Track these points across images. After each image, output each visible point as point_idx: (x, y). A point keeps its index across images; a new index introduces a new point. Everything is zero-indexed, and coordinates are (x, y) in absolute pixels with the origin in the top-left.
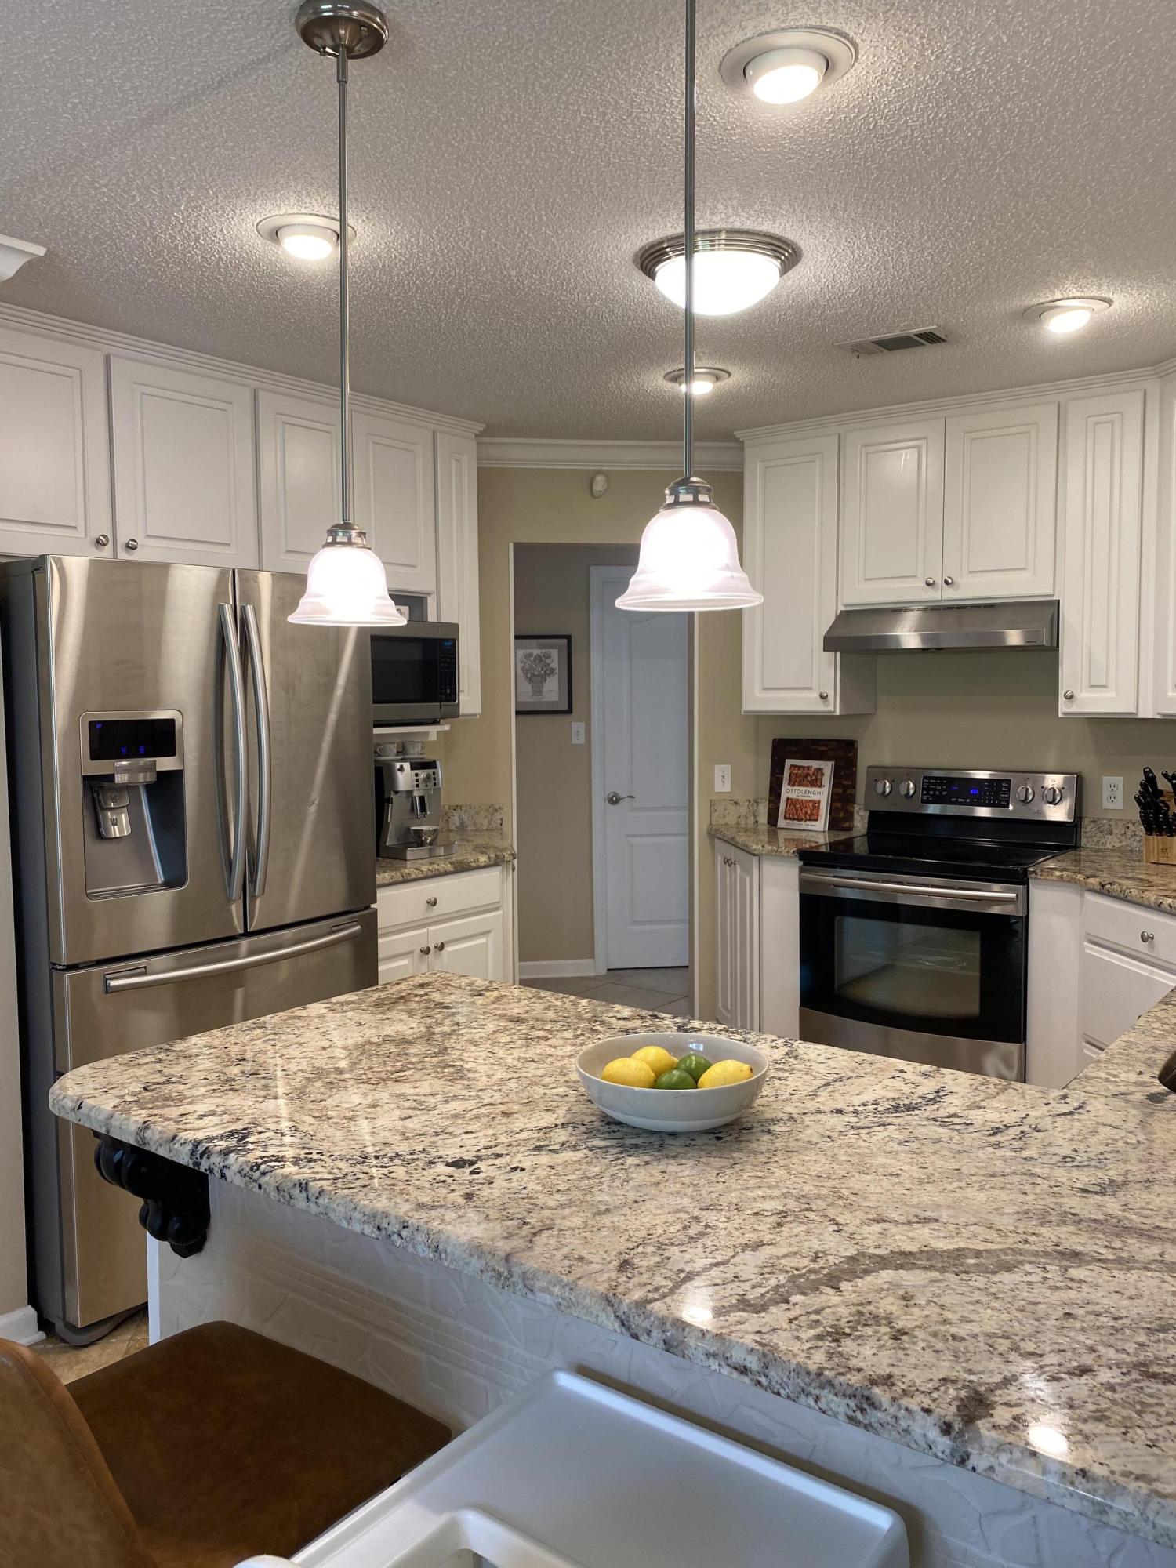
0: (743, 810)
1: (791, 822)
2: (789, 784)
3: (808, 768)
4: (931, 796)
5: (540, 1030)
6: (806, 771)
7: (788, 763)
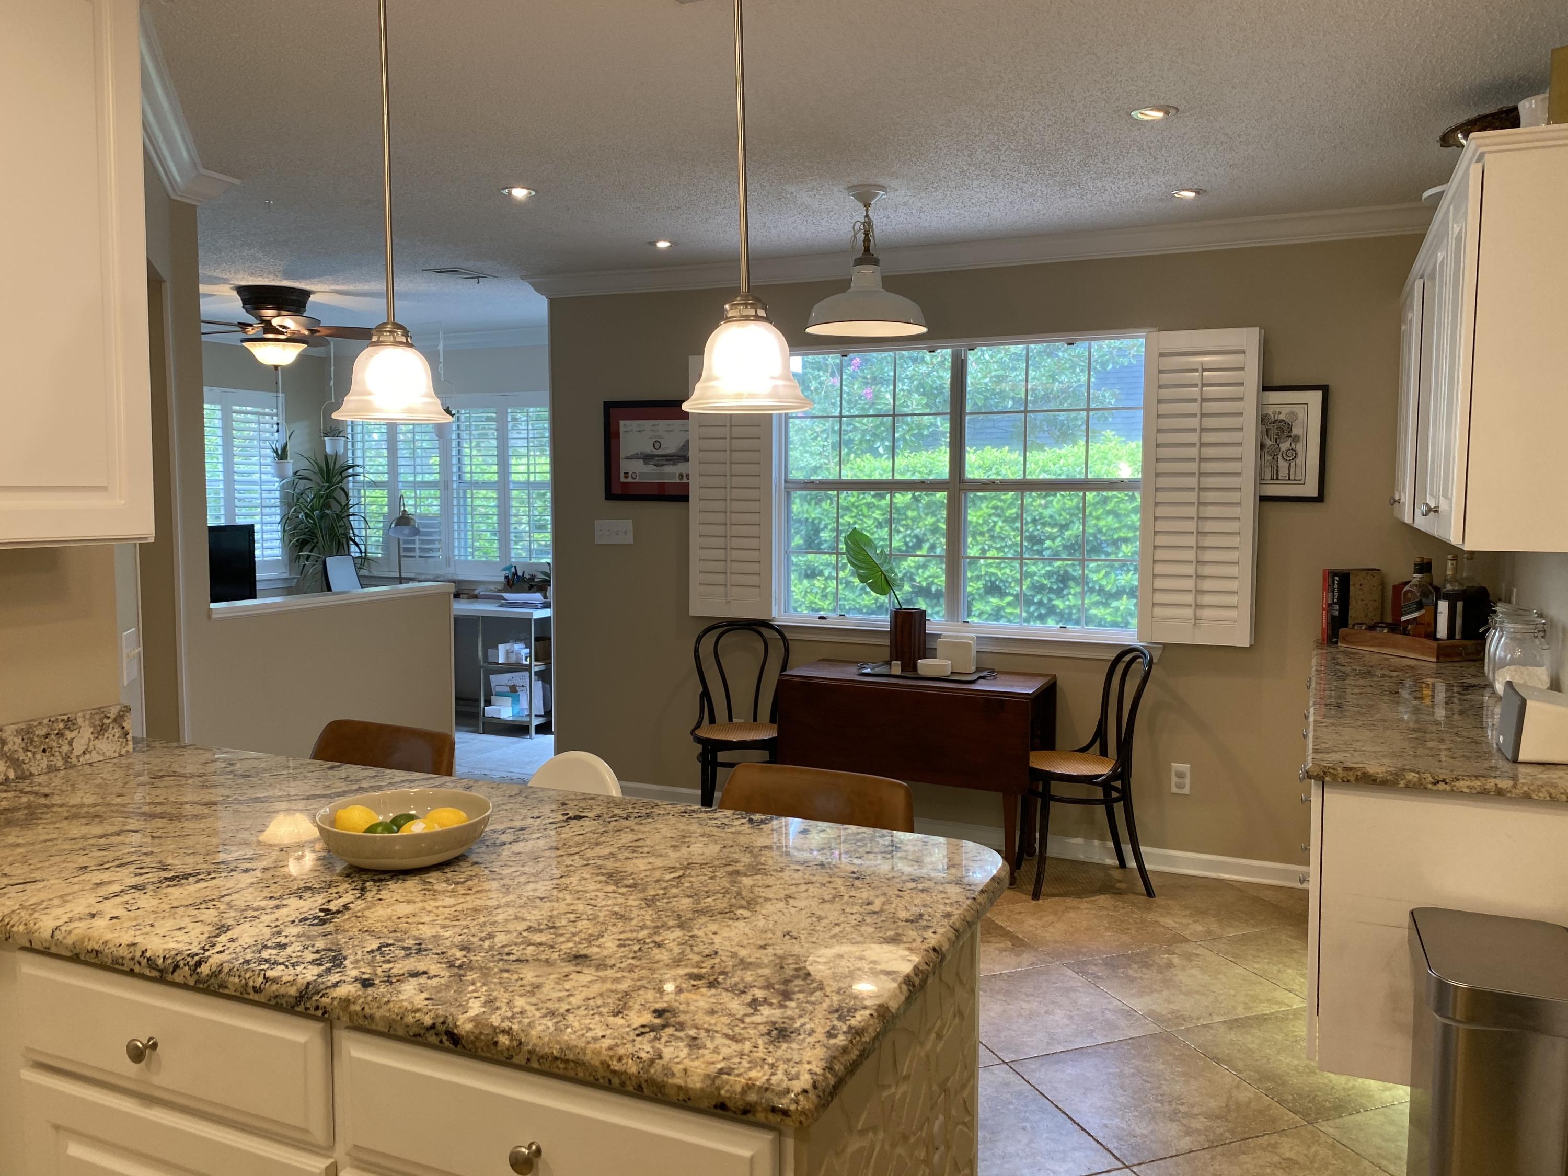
5: (541, 944)
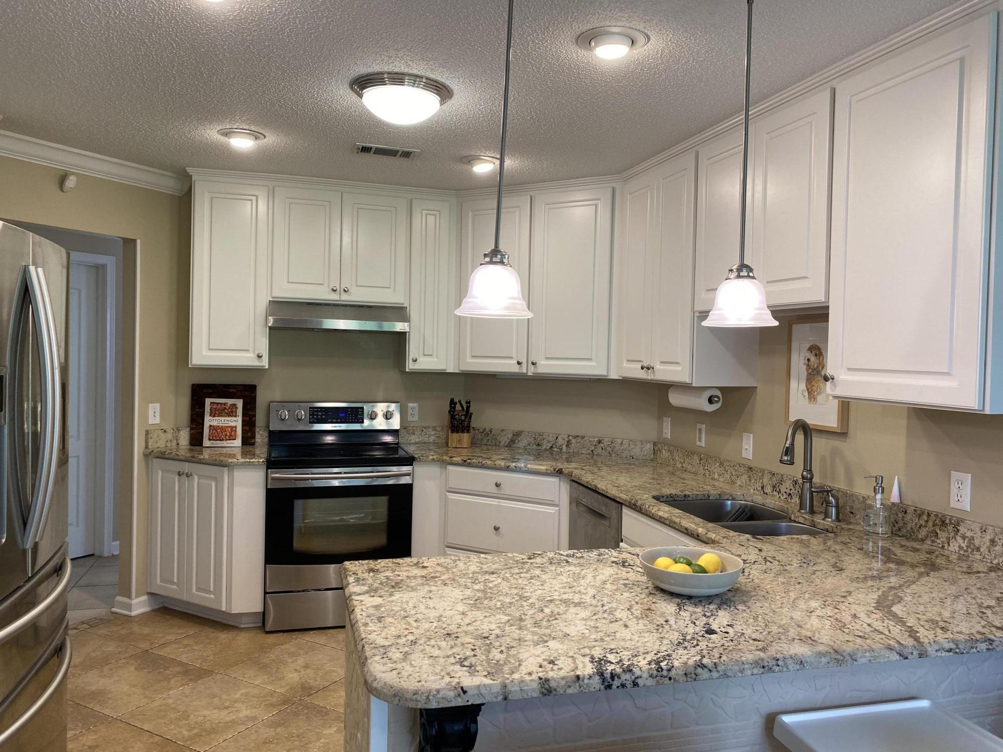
0: (169, 436)
1: (215, 442)
2: (210, 416)
3: (225, 404)
4: (316, 419)
6: (223, 406)
7: (208, 401)
